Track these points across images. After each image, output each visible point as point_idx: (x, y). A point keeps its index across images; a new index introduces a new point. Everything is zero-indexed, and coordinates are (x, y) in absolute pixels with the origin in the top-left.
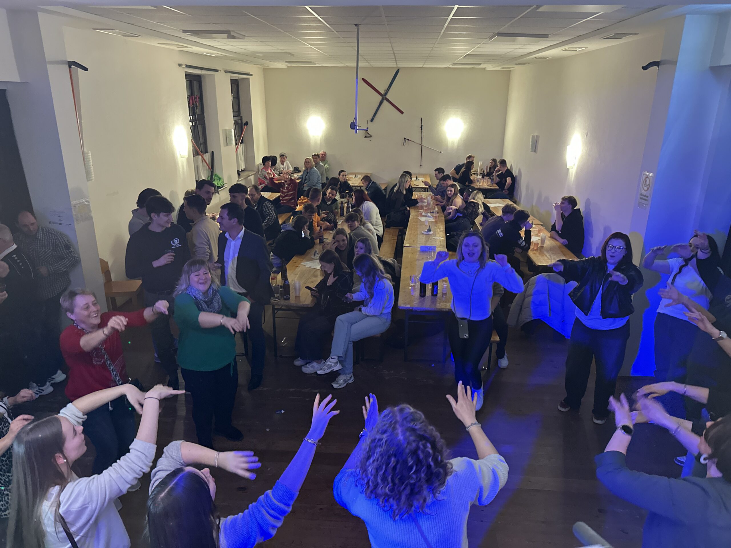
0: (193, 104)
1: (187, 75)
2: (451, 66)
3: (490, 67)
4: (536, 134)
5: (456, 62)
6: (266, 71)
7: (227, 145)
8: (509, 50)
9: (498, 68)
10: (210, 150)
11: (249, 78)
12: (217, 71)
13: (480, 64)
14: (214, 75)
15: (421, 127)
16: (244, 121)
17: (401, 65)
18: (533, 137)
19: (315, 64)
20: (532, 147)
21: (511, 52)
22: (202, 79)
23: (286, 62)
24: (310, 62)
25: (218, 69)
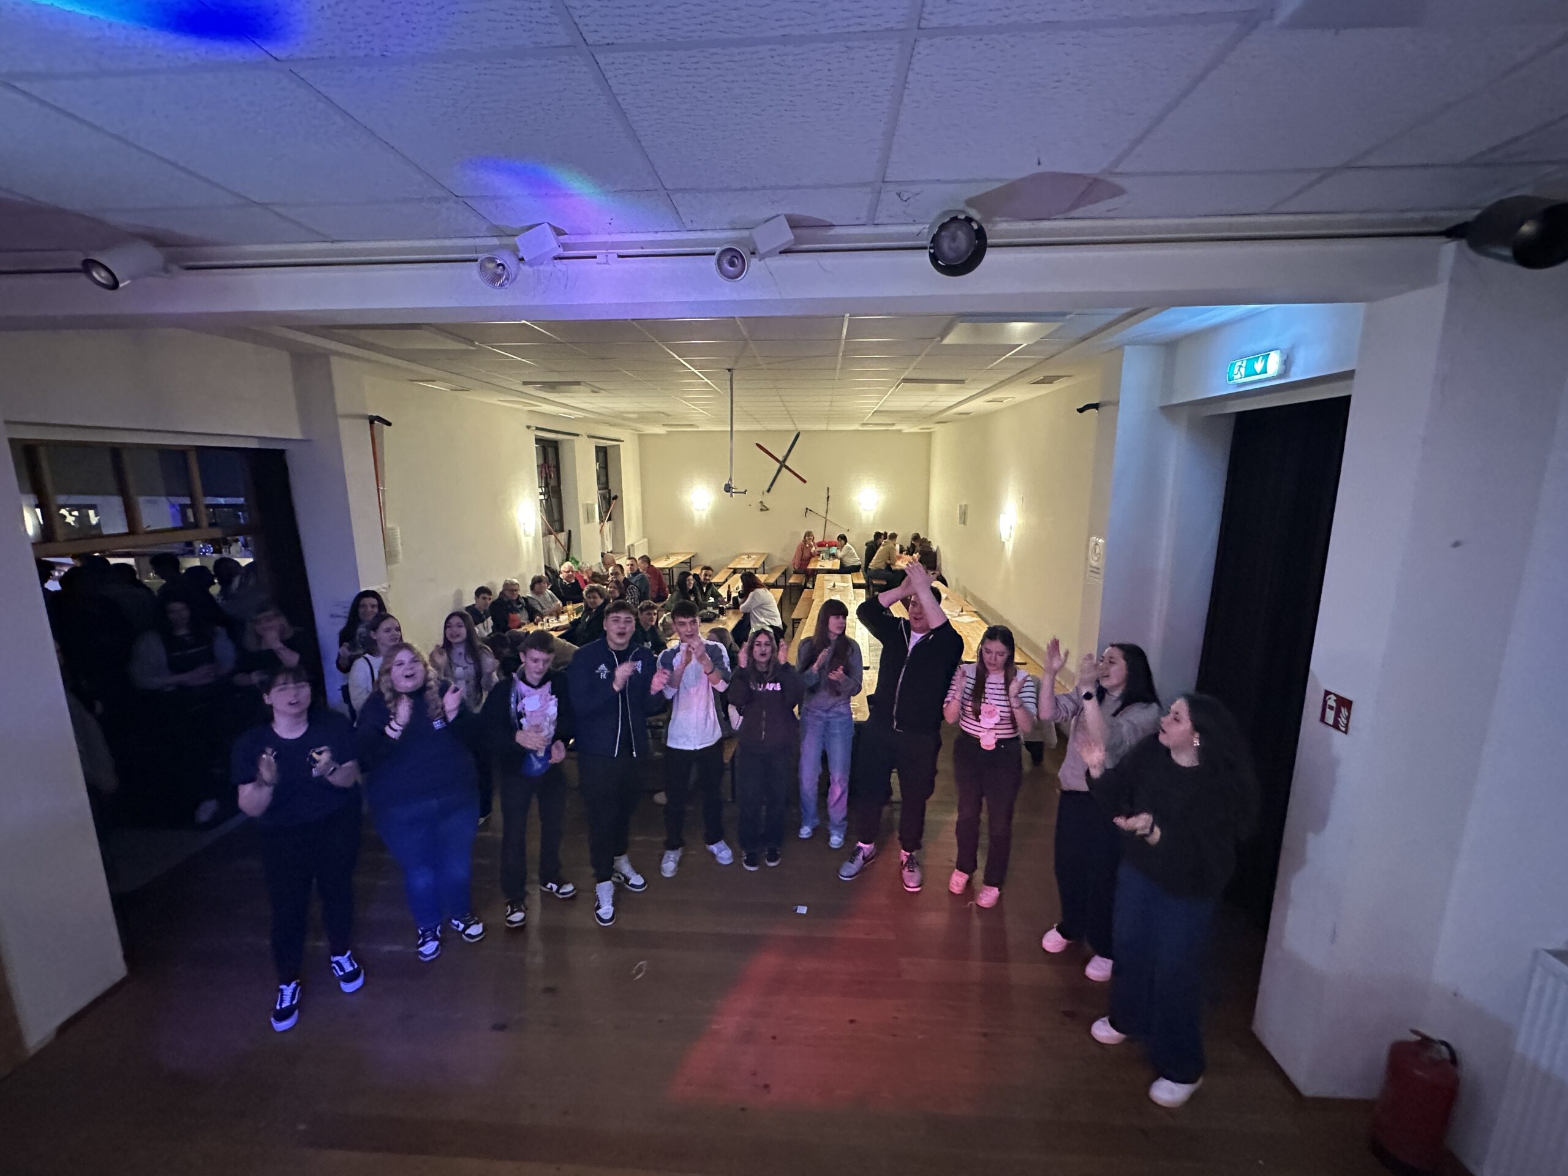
0: (546, 474)
1: (538, 440)
2: (860, 428)
3: (906, 428)
4: (963, 504)
5: (864, 422)
6: (641, 437)
7: (588, 522)
8: (924, 404)
9: (915, 430)
10: (566, 528)
11: (619, 446)
12: (577, 435)
13: (894, 424)
14: (573, 440)
15: (828, 498)
16: (613, 495)
17: (801, 427)
18: (961, 506)
19: (698, 427)
20: (960, 518)
21: (926, 406)
22: (559, 445)
23: (664, 425)
24: (691, 425)
25: (578, 433)
